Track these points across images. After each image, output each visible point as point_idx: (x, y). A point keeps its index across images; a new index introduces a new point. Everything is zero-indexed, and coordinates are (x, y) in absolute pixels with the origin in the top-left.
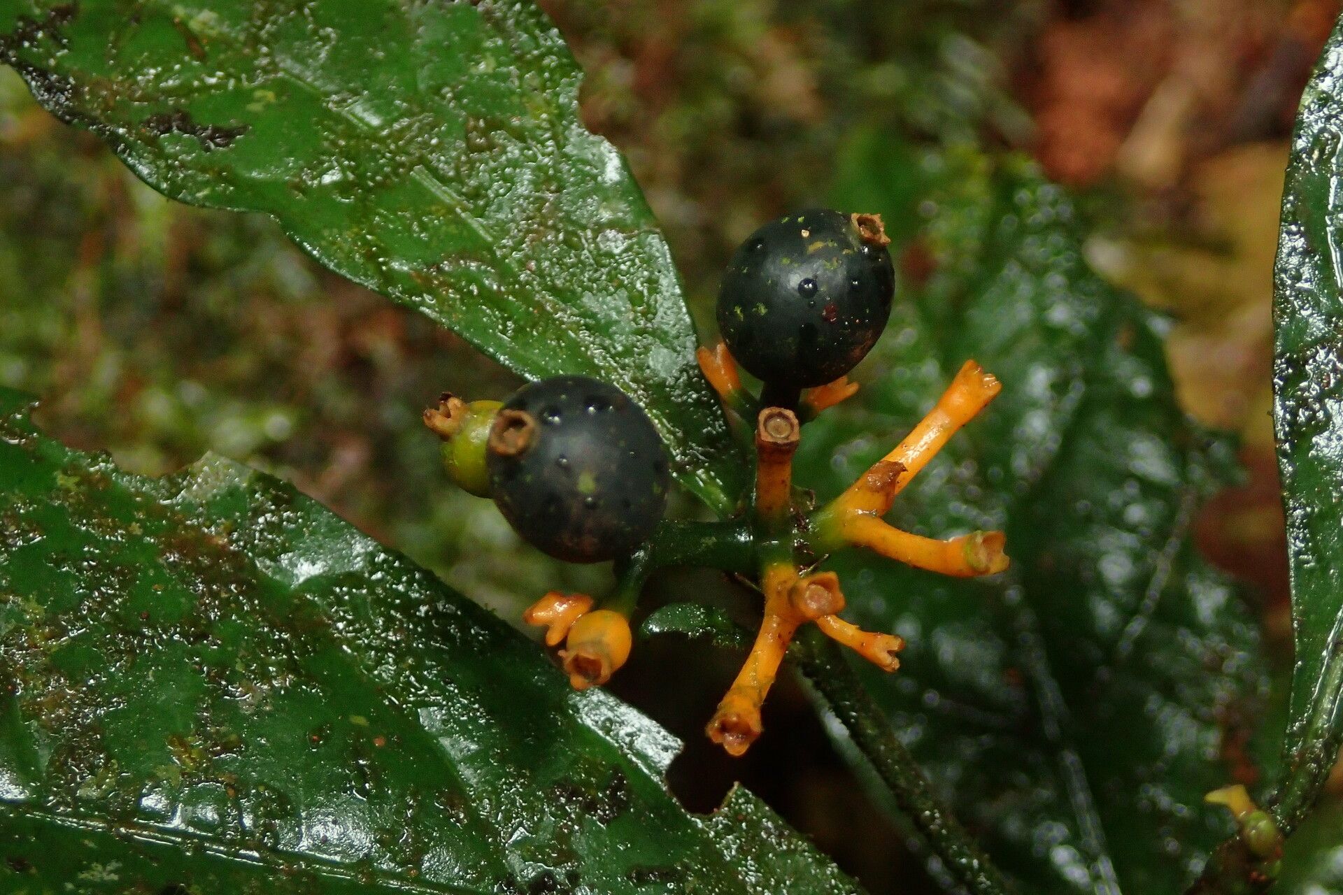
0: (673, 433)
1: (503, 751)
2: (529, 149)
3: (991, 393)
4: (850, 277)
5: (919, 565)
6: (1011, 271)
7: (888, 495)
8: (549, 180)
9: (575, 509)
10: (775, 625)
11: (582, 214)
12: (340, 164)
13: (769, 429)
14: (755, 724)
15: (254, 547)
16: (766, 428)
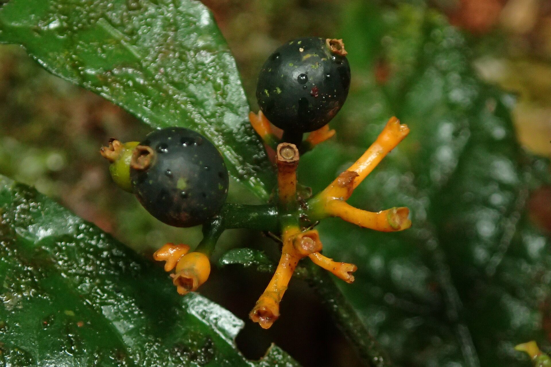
0: (237, 158)
1: (147, 328)
2: (160, 8)
3: (404, 134)
4: (325, 73)
5: (364, 226)
6: (431, 73)
7: (349, 189)
8: (170, 25)
9: (176, 197)
10: (287, 259)
11: (188, 43)
12: (59, 18)
13: (283, 154)
14: (275, 311)
15: (14, 222)
16: (280, 154)
